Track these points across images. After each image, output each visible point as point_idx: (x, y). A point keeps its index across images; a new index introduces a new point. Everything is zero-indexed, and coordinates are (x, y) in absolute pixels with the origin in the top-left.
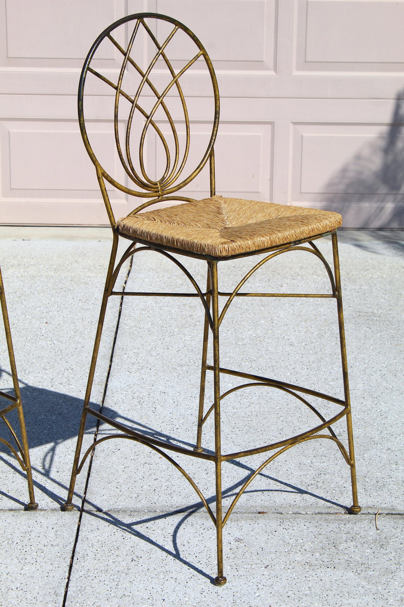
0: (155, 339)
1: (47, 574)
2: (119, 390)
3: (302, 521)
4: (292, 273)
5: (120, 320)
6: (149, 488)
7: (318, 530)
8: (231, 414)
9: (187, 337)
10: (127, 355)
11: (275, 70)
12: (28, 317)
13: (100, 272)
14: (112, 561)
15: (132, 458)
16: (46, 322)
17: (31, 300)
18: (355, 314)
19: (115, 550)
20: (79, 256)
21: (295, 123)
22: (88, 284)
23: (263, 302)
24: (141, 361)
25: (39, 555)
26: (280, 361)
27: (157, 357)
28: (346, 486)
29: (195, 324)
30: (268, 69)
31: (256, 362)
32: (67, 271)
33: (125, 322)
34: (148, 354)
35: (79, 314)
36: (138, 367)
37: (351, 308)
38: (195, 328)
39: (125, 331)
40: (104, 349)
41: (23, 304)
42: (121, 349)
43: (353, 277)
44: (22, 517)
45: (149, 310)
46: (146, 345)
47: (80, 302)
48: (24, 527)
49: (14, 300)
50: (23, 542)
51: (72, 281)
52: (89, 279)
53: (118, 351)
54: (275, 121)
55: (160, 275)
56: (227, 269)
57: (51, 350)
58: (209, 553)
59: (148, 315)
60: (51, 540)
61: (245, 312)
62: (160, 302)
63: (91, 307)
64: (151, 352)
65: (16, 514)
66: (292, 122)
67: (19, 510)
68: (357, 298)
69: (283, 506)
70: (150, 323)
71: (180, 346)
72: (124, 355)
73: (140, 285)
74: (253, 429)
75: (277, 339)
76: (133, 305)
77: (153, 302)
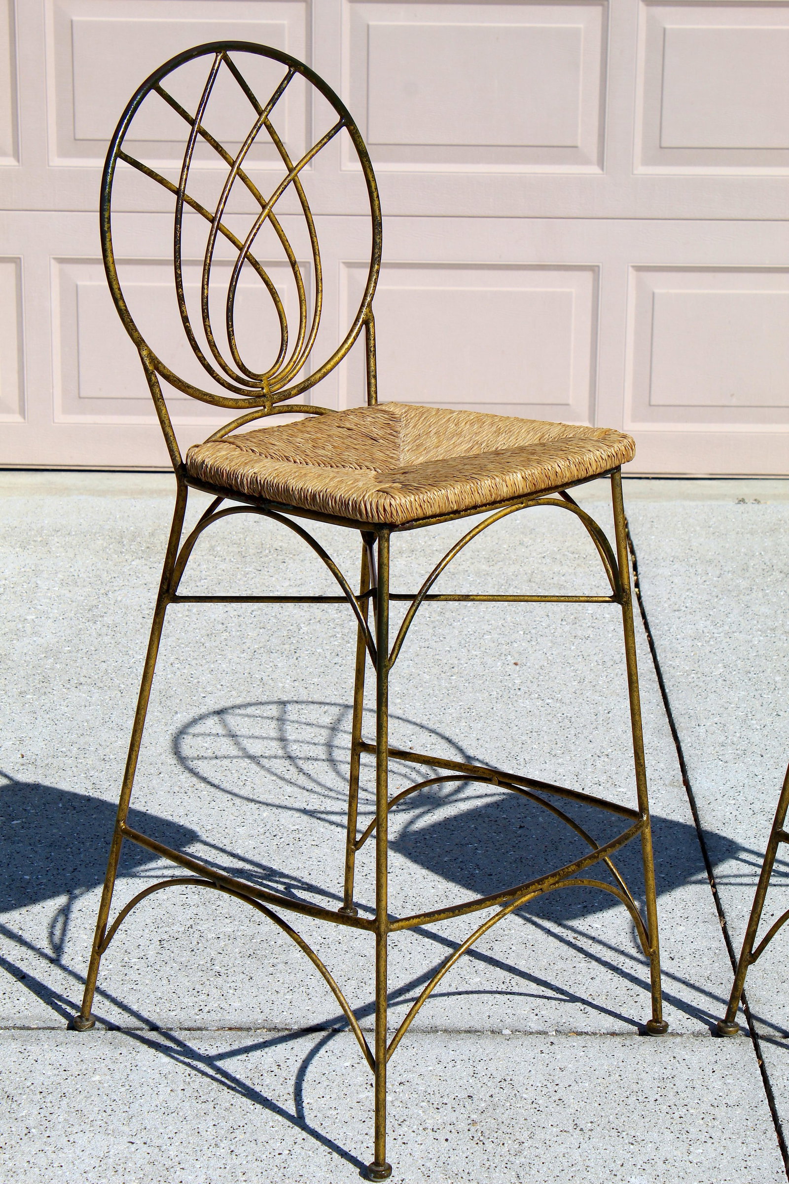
0: (744, 695)
1: (744, 1164)
5: (659, 658)
10: (702, 730)
12: (475, 653)
13: (578, 565)
16: (513, 661)
17: (465, 619)
20: (523, 533)
24: (735, 739)
25: (710, 1124)
27: (765, 733)
32: (511, 563)
33: (671, 663)
34: (745, 726)
35: (573, 648)
36: (736, 751)
39: (678, 681)
40: (652, 716)
41: (454, 628)
42: (687, 716)
44: (641, 1048)
45: (707, 639)
46: (733, 708)
47: (564, 623)
48: (656, 1069)
49: (432, 619)
50: (667, 1098)
52: (563, 578)
53: (681, 719)
55: (700, 571)
57: (550, 718)
59: (709, 648)
60: (721, 1094)
62: (721, 623)
63: (590, 632)
64: (748, 721)
65: (628, 1043)
67: (629, 1033)
70: (720, 665)
72: (697, 727)
73: (668, 591)
76: (672, 630)
77: (709, 622)
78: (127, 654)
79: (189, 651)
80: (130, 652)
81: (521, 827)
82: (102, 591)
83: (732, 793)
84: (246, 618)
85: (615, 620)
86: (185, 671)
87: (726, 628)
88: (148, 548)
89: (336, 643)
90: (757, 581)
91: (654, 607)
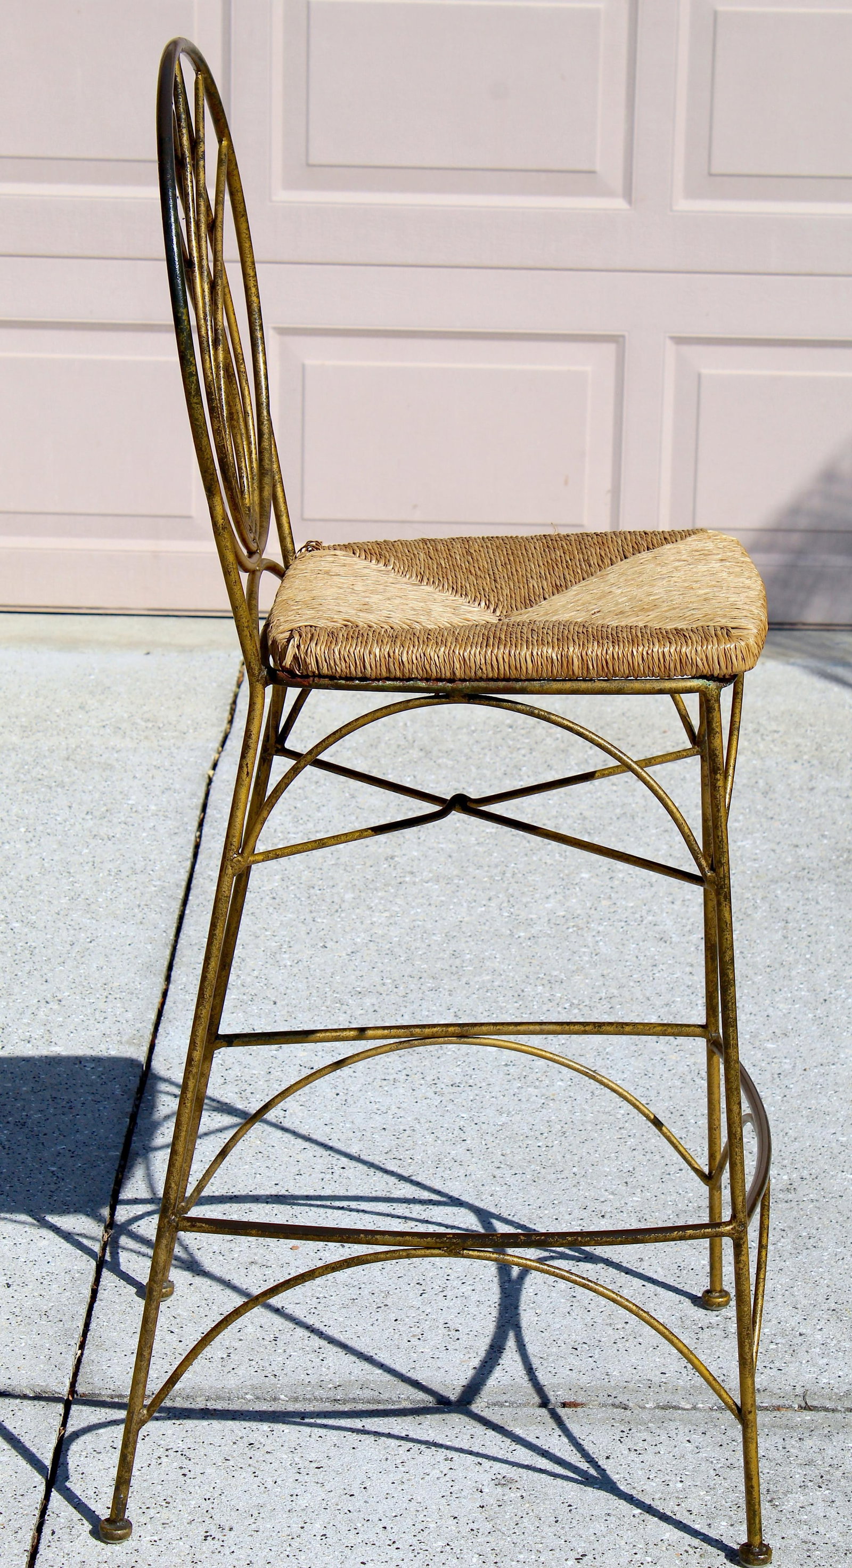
0: (290, 919)
3: (681, 1427)
4: (669, 743)
5: (197, 867)
6: (260, 1333)
7: (727, 1455)
8: (492, 1129)
9: (377, 914)
11: (628, 194)
13: (146, 738)
14: (149, 1538)
15: (215, 1248)
18: (838, 857)
19: (159, 1509)
20: (91, 693)
21: (680, 341)
22: (111, 767)
23: (587, 822)
24: (249, 979)
26: (632, 984)
27: (295, 970)
28: (804, 1331)
29: (399, 880)
30: (608, 193)
31: (564, 985)
32: (55, 733)
33: (210, 873)
34: (271, 961)
35: (86, 851)
36: (241, 997)
37: (825, 841)
38: (401, 892)
40: (149, 947)
43: (833, 755)
46: (266, 936)
47: (89, 817)
51: (68, 759)
52: (116, 755)
53: (187, 952)
54: (626, 334)
56: (491, 733)
58: (421, 1517)
61: (539, 850)
62: (305, 818)
63: (118, 831)
64: (278, 956)
66: (672, 338)
68: (843, 812)
69: (631, 1385)
70: (277, 877)
71: (359, 940)
74: (553, 1170)
75: (623, 924)
85: (161, 813)
90: (383, 761)
91: (224, 797)
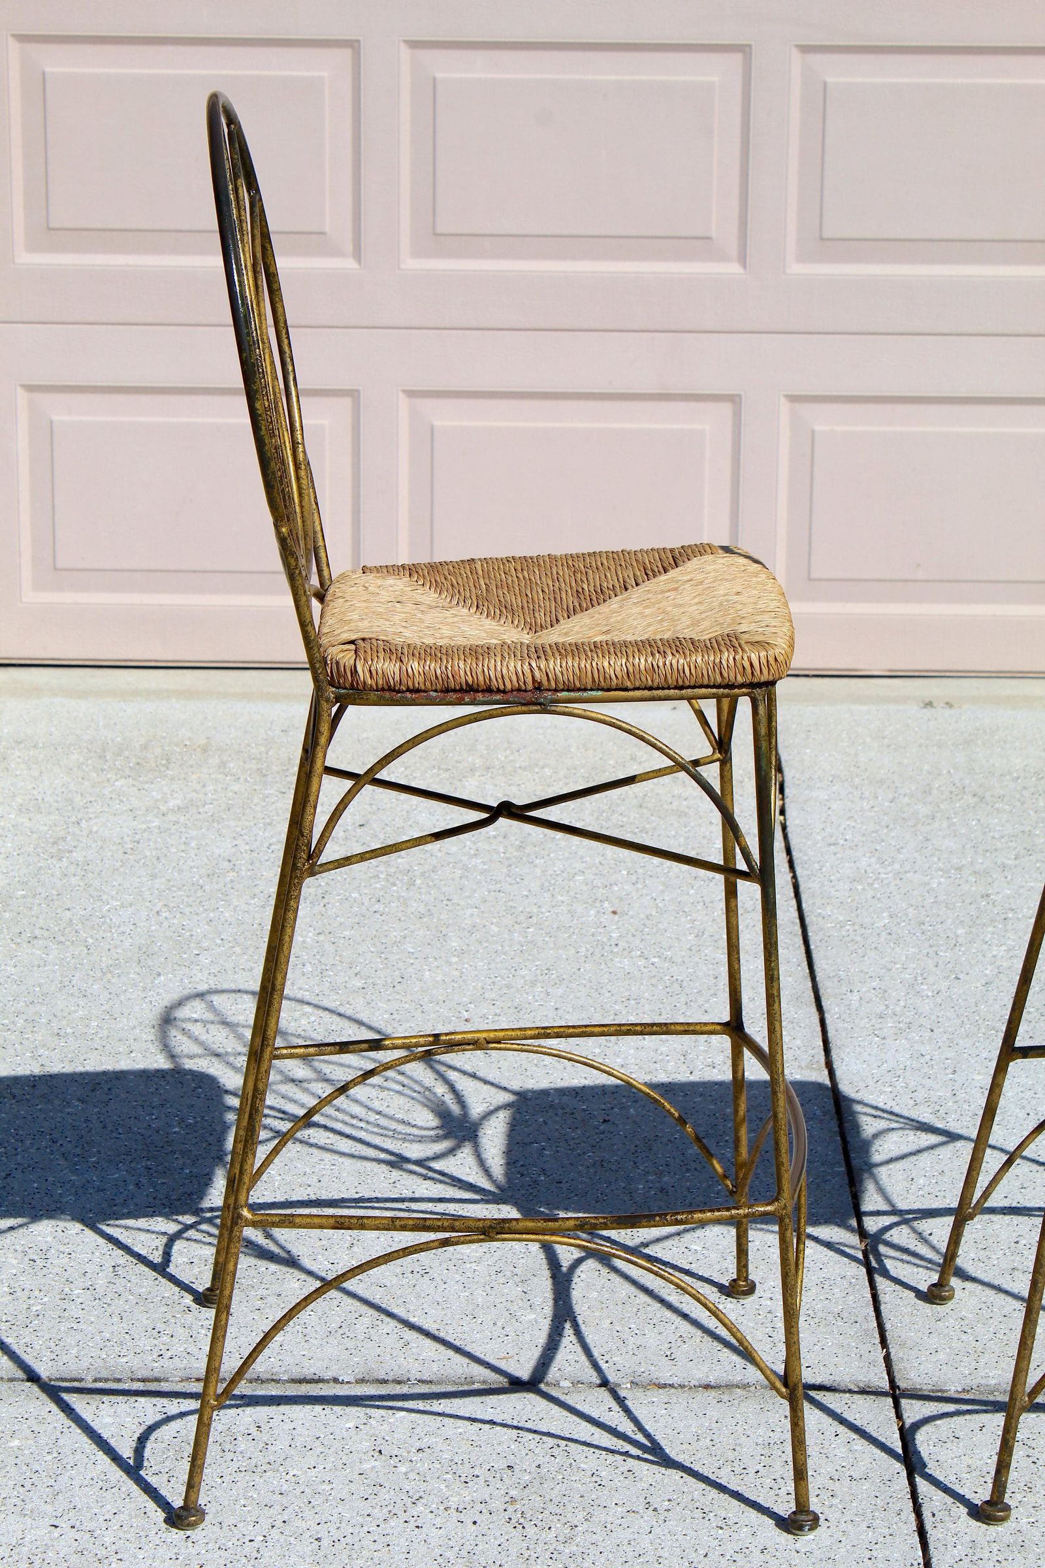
0: (914, 953)
1: (868, 1554)
2: (871, 1083)
5: (804, 905)
9: (995, 948)
10: (855, 997)
12: (561, 898)
14: (1025, 1520)
15: (973, 1255)
16: (611, 909)
17: (552, 855)
19: (1024, 1493)
22: (686, 814)
24: (898, 1009)
25: (826, 1503)
27: (939, 1000)
29: (1003, 916)
33: (820, 911)
34: (912, 992)
35: (692, 892)
36: (898, 1025)
38: (1009, 927)
39: (828, 934)
41: (536, 866)
42: (836, 980)
44: (742, 1405)
45: (870, 881)
46: (897, 969)
48: (760, 1432)
49: (508, 855)
50: (771, 1469)
51: (641, 806)
53: (828, 984)
55: (867, 794)
57: (654, 981)
59: (871, 893)
60: (844, 1464)
62: (890, 860)
64: (916, 986)
65: (725, 1398)
67: (727, 1386)
70: (885, 914)
71: (988, 972)
72: (849, 993)
73: (823, 819)
76: (824, 869)
77: (874, 860)
78: (100, 899)
79: (181, 896)
80: (105, 897)
81: (605, 1121)
82: (73, 819)
83: (888, 1078)
84: (261, 854)
86: (175, 921)
87: (897, 866)
88: (138, 764)
89: (378, 886)
90: (942, 806)
91: (804, 840)
